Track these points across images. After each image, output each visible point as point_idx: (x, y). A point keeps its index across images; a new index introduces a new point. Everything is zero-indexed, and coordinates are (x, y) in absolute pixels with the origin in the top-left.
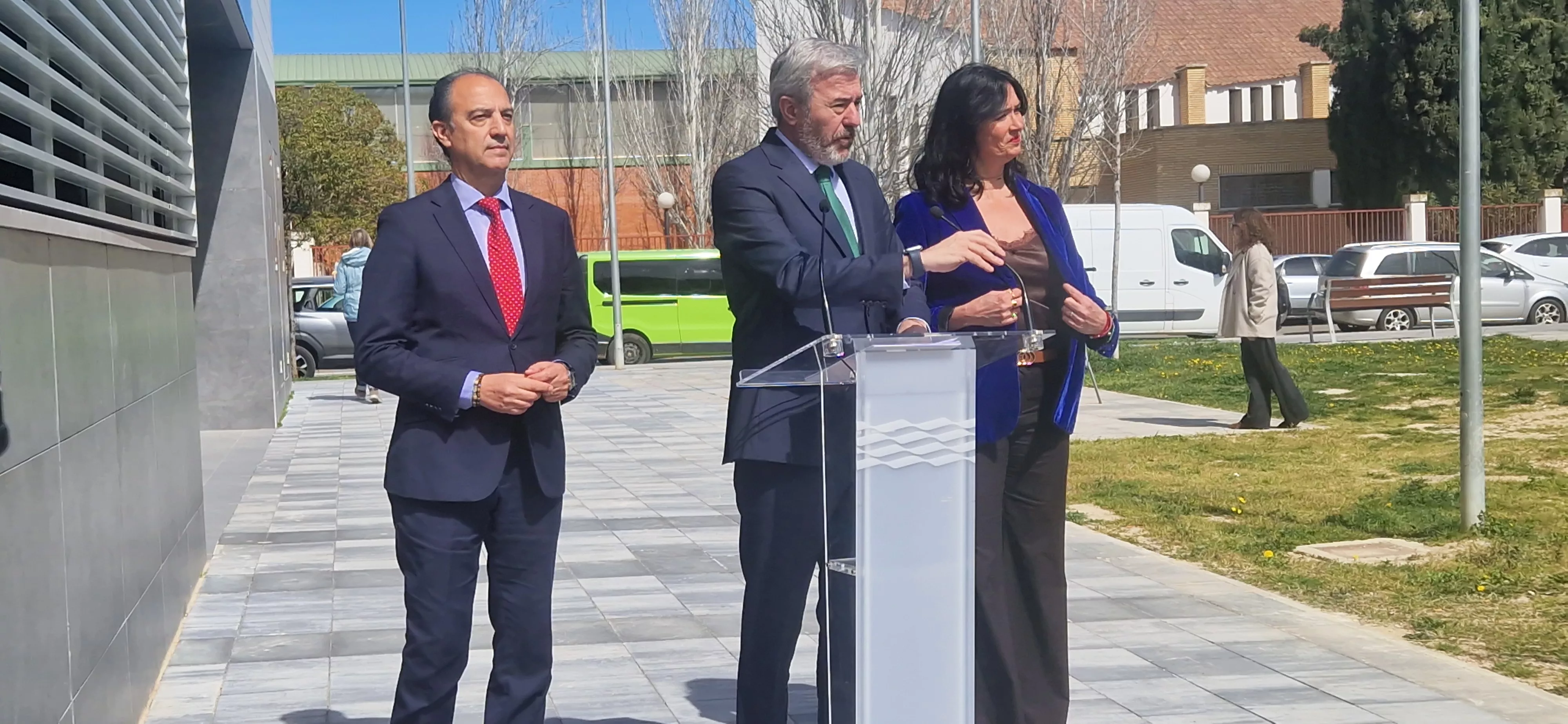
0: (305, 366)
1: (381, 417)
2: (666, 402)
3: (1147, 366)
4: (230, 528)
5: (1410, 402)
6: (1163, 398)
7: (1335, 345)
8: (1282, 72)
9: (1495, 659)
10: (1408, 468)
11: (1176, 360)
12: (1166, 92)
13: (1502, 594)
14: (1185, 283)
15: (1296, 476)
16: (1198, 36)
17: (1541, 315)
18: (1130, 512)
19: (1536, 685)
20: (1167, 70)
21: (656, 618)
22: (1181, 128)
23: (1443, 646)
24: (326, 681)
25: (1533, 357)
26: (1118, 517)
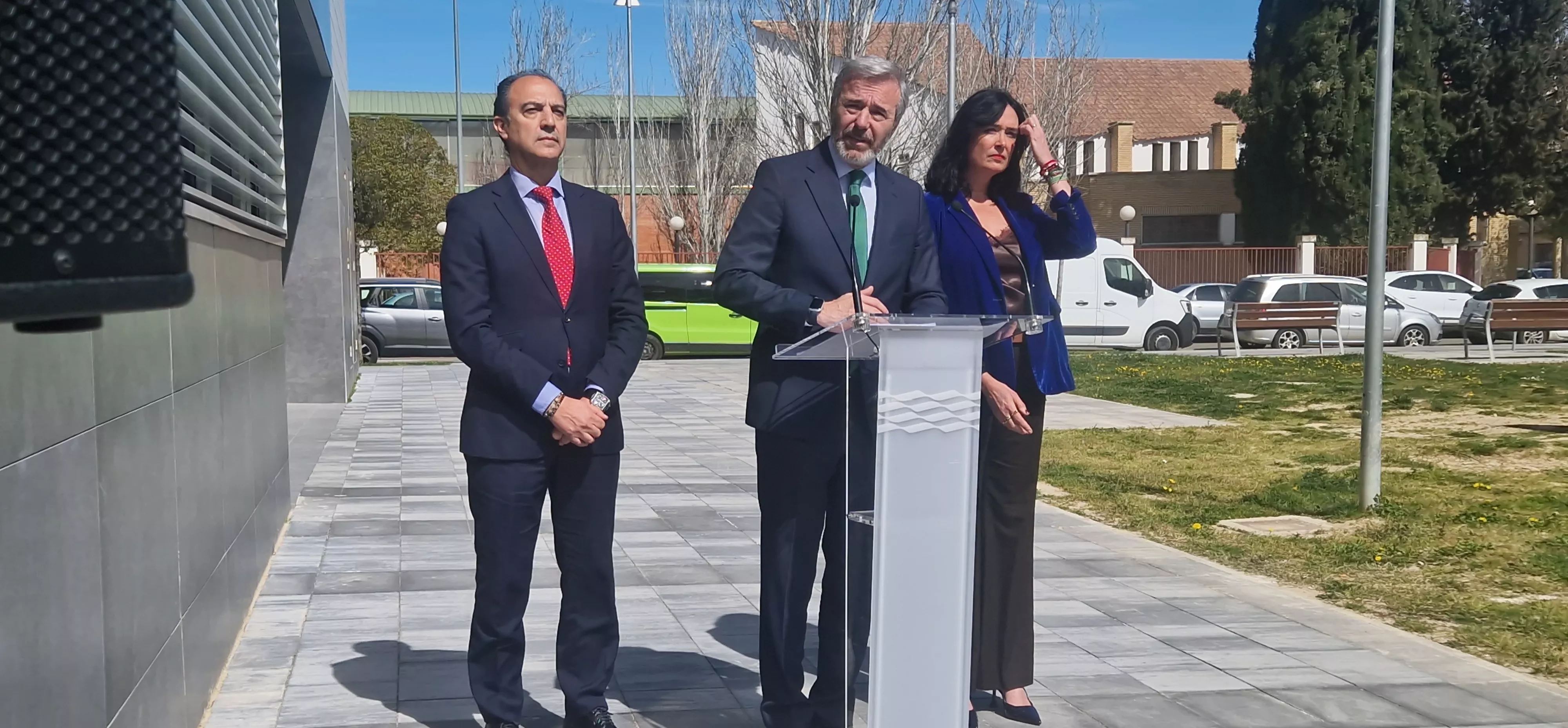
0: (369, 353)
1: (436, 396)
2: (678, 390)
3: (1084, 372)
4: (309, 483)
5: (1306, 405)
6: (1098, 398)
7: (1239, 359)
8: (1197, 130)
9: (1396, 617)
10: (1307, 459)
11: (1108, 367)
12: (1100, 144)
13: (1396, 563)
14: (1114, 304)
15: (1214, 464)
16: (1128, 98)
17: (1408, 339)
18: (1076, 489)
19: (1432, 638)
20: (1102, 126)
21: (679, 566)
22: (1111, 175)
23: (1351, 605)
24: (398, 611)
25: (1407, 372)
26: (1067, 494)
